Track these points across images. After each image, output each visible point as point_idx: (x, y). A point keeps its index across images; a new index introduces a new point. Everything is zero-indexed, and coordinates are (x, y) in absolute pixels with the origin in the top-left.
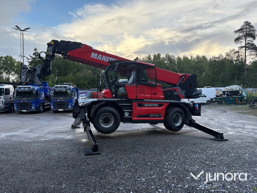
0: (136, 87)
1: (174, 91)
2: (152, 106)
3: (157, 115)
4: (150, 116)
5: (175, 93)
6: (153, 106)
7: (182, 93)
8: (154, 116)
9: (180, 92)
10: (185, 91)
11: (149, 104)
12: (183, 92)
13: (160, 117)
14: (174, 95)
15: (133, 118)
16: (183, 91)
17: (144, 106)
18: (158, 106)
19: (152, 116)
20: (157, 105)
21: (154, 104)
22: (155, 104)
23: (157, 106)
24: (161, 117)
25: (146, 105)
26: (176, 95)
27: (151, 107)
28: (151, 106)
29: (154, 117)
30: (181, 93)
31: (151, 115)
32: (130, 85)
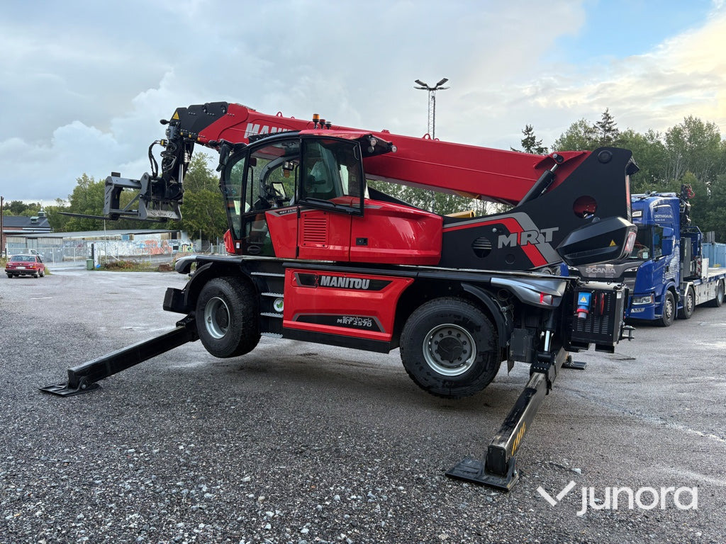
0: (298, 218)
1: (498, 233)
2: (347, 286)
3: (363, 318)
4: (339, 321)
5: (503, 240)
6: (351, 286)
7: (541, 237)
8: (352, 322)
9: (529, 236)
10: (557, 229)
11: (335, 278)
12: (544, 234)
13: (375, 328)
14: (500, 246)
15: (284, 322)
16: (542, 231)
17: (320, 286)
18: (367, 289)
19: (345, 321)
20: (365, 283)
21: (354, 280)
22: (357, 280)
23: (364, 287)
24: (379, 331)
25: (325, 280)
26: (507, 248)
27: (344, 289)
28: (343, 286)
29: (351, 326)
30: (532, 240)
31: (341, 318)
32: (278, 213)
